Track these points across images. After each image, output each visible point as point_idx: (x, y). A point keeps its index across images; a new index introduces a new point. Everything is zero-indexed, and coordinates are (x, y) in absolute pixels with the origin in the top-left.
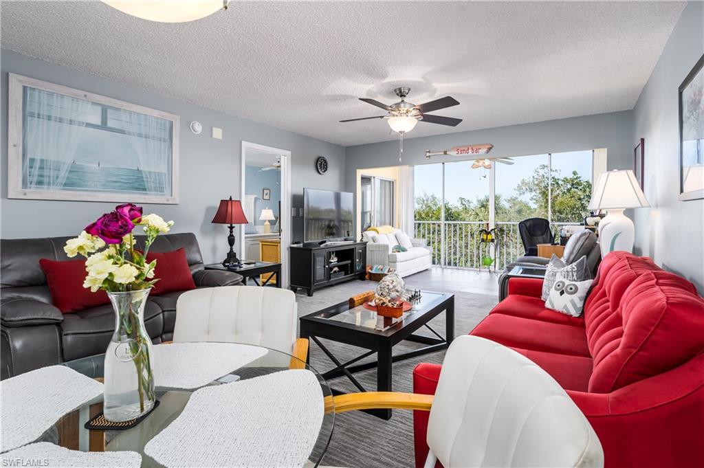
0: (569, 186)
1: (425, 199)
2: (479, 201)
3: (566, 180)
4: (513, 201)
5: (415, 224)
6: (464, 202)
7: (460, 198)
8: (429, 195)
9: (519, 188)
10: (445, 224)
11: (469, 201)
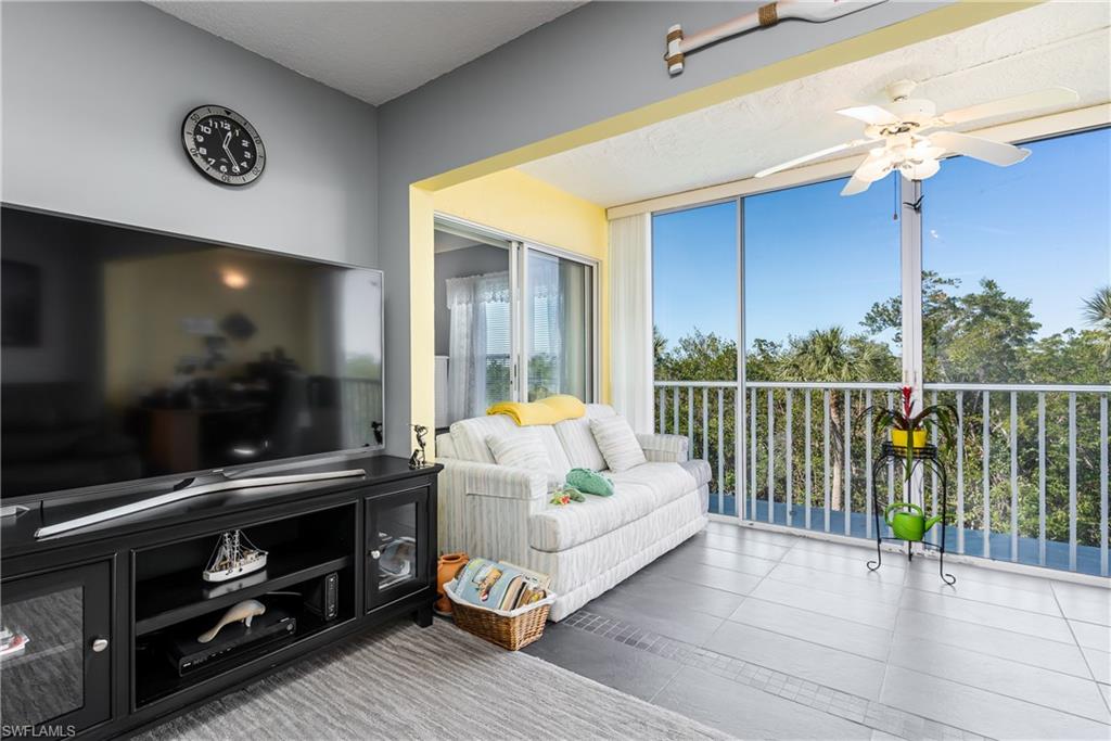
0: (977, 311)
1: (697, 342)
2: (794, 344)
3: (971, 300)
4: (858, 342)
5: (657, 390)
6: (764, 347)
7: (757, 340)
8: (705, 334)
9: (871, 319)
10: (749, 389)
11: (772, 344)
